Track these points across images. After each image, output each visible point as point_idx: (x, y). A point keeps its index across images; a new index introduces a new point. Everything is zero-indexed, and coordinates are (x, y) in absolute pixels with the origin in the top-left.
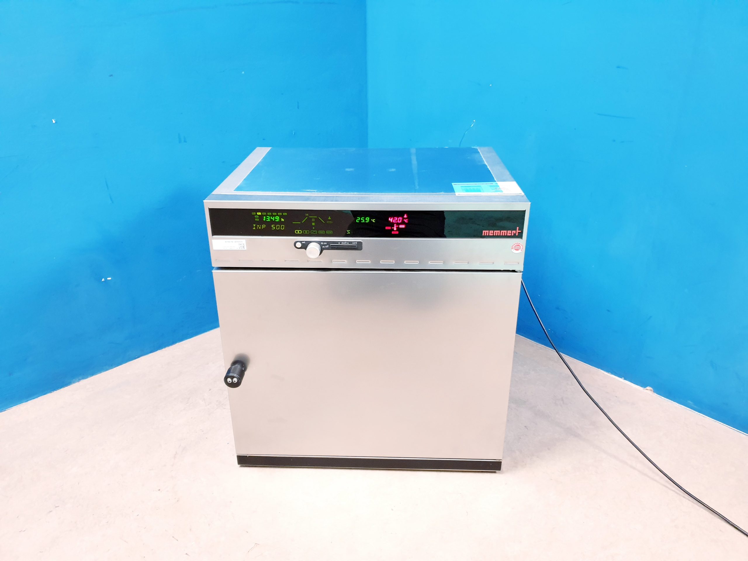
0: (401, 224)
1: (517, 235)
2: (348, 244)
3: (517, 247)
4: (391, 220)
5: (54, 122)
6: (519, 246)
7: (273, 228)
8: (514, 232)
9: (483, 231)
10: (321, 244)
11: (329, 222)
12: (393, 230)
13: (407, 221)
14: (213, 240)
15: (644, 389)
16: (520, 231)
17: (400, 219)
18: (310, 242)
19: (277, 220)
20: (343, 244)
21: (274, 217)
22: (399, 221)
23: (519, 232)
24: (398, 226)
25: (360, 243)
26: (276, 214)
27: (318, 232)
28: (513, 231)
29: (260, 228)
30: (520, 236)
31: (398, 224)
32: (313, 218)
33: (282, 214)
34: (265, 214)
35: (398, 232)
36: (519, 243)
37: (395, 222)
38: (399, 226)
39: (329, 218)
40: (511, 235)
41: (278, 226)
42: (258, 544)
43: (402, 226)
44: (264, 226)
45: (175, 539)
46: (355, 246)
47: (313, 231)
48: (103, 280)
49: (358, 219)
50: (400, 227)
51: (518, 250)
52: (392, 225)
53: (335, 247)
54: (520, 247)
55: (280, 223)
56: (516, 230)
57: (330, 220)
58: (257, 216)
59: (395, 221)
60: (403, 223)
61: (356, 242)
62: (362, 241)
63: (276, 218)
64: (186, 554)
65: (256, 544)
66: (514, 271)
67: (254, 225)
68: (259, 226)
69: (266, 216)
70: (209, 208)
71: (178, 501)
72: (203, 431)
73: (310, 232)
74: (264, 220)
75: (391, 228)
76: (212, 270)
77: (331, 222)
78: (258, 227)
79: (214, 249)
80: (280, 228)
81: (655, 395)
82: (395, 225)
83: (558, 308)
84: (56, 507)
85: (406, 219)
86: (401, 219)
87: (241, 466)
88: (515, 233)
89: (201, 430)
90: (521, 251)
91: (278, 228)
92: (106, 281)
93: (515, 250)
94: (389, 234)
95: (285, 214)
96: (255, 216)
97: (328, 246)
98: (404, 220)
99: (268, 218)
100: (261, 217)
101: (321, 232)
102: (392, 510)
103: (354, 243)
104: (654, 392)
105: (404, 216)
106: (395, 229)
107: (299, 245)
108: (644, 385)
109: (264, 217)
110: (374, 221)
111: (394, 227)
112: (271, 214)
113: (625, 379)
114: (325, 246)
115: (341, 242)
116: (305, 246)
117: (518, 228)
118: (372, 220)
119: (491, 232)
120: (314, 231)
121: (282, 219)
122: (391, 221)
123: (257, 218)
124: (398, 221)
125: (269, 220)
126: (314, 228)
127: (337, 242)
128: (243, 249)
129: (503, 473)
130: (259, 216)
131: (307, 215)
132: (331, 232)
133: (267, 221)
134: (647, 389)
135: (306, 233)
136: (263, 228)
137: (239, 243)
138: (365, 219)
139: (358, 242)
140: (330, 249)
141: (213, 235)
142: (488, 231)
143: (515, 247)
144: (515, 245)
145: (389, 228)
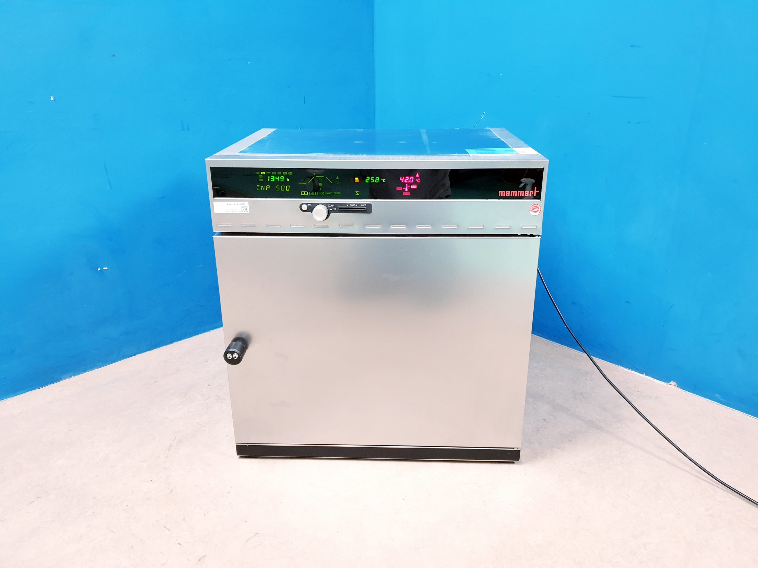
0: (412, 184)
2: (357, 206)
3: (535, 209)
4: (402, 179)
5: (52, 99)
6: (537, 207)
7: (278, 189)
8: (532, 192)
9: (500, 191)
10: (329, 206)
11: (336, 182)
12: (404, 191)
13: (419, 181)
14: (215, 203)
16: (538, 192)
17: (412, 179)
18: (316, 204)
19: (282, 180)
20: (351, 206)
21: (279, 177)
22: (411, 181)
23: (537, 193)
24: (409, 187)
25: (369, 206)
26: (280, 173)
27: (325, 194)
29: (264, 189)
30: (538, 196)
31: (409, 184)
32: (320, 177)
33: (288, 173)
34: (269, 173)
35: (409, 193)
36: (537, 204)
37: (406, 182)
38: (411, 187)
39: (337, 178)
40: (529, 195)
41: (283, 187)
42: (258, 534)
43: (414, 186)
44: (268, 187)
45: (167, 529)
46: (364, 208)
47: (320, 193)
48: (99, 269)
49: (368, 179)
53: (343, 210)
54: (539, 209)
55: (285, 183)
56: (534, 191)
57: (337, 180)
58: (260, 176)
59: (406, 181)
60: (415, 183)
61: (365, 204)
62: (371, 203)
63: (281, 178)
64: (179, 544)
65: (255, 533)
66: (532, 236)
67: (258, 186)
69: (270, 175)
70: (211, 167)
71: (171, 491)
72: (200, 424)
73: (317, 194)
74: (269, 180)
75: (403, 189)
76: (213, 236)
77: (338, 182)
78: (262, 188)
79: (215, 212)
81: (680, 390)
82: (406, 185)
83: (574, 303)
84: (39, 498)
85: (417, 178)
86: (413, 179)
87: (241, 457)
89: (198, 423)
90: (539, 213)
91: (283, 189)
92: (102, 270)
93: (533, 212)
94: (400, 196)
95: (291, 173)
98: (416, 180)
99: (272, 177)
100: (265, 177)
101: (328, 193)
102: (403, 499)
103: (363, 205)
104: (678, 387)
105: (416, 175)
106: (407, 190)
107: (305, 207)
108: (667, 380)
109: (269, 177)
110: (384, 181)
111: (405, 187)
112: (275, 174)
113: (646, 375)
114: (332, 209)
115: (349, 205)
116: (311, 209)
117: (536, 188)
119: (508, 193)
120: (321, 192)
121: (287, 179)
122: (403, 181)
124: (410, 181)
125: (273, 180)
126: (320, 189)
127: (345, 205)
128: (246, 212)
129: (521, 464)
130: (263, 175)
131: (314, 175)
132: (339, 194)
133: (271, 181)
134: (670, 385)
135: (312, 195)
136: (267, 189)
137: (242, 205)
138: (375, 179)
139: (367, 204)
140: (338, 211)
141: (214, 197)
142: (505, 191)
143: (533, 209)
144: (532, 207)
145: (401, 189)
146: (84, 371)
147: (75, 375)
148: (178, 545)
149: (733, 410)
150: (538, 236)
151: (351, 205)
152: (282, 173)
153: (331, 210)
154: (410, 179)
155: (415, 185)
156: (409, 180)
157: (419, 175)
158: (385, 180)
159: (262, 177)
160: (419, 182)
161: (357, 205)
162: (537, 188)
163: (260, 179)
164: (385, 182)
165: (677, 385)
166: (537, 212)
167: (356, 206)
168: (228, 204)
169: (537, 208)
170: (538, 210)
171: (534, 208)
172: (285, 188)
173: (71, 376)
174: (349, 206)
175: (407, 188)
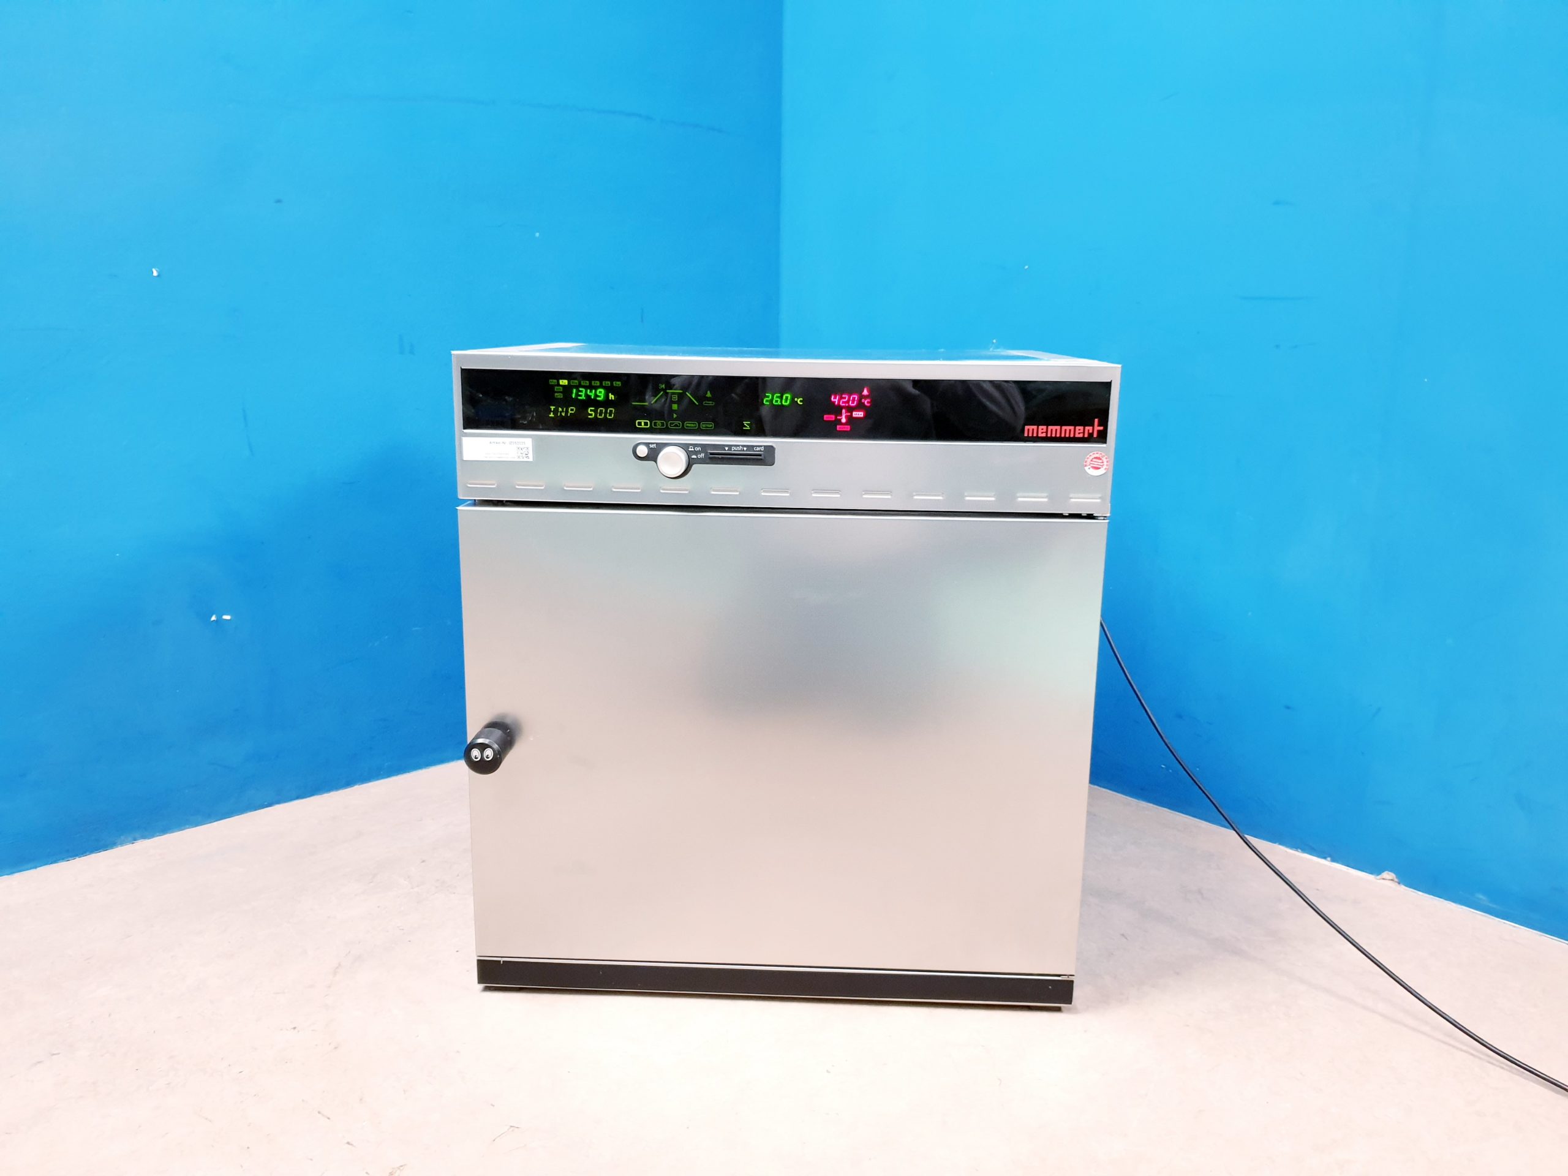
0: (857, 408)
1: (1095, 435)
2: (746, 451)
3: (1098, 463)
4: (835, 400)
5: (155, 273)
6: (1101, 459)
7: (591, 415)
8: (1089, 429)
9: (1026, 427)
10: (690, 450)
11: (707, 402)
12: (839, 422)
13: (868, 402)
14: (465, 440)
15: (1379, 877)
16: (1102, 427)
17: (854, 398)
18: (666, 445)
19: (600, 396)
20: (735, 450)
21: (594, 391)
22: (853, 403)
23: (1099, 431)
24: (849, 414)
25: (770, 450)
26: (598, 383)
27: (683, 425)
28: (1087, 428)
29: (563, 414)
30: (1102, 437)
31: (850, 410)
32: (675, 394)
33: (612, 384)
34: (576, 382)
35: (849, 426)
36: (1100, 453)
37: (844, 404)
38: (852, 414)
40: (1084, 435)
41: (601, 411)
42: (518, 1128)
43: (858, 413)
44: (572, 410)
45: (323, 1115)
46: (760, 455)
47: (673, 423)
48: (214, 618)
49: (768, 397)
50: (854, 416)
52: (838, 410)
53: (719, 458)
54: (1103, 462)
55: (607, 403)
56: (1093, 425)
57: (708, 399)
59: (843, 402)
60: (860, 406)
61: (761, 446)
62: (774, 446)
63: (598, 393)
64: (348, 1143)
65: (511, 1126)
66: (1090, 517)
67: (552, 408)
69: (577, 387)
70: (463, 368)
71: (336, 1048)
72: (403, 929)
73: (667, 425)
74: (574, 396)
75: (836, 417)
76: (458, 506)
77: (711, 402)
78: (563, 411)
79: (465, 458)
80: (605, 416)
81: (1403, 888)
82: (844, 411)
84: (54, 1054)
85: (866, 397)
86: (856, 399)
87: (487, 989)
88: (1091, 431)
89: (398, 927)
90: (1104, 471)
91: (600, 415)
92: (219, 621)
93: (1091, 469)
94: (830, 431)
95: (618, 384)
96: (556, 387)
97: (702, 455)
99: (581, 391)
100: (567, 390)
101: (689, 425)
102: (828, 1072)
103: (758, 449)
104: (1399, 883)
105: (863, 391)
106: (844, 420)
107: (642, 451)
108: (1374, 868)
109: (574, 391)
110: (801, 401)
111: (841, 415)
112: (588, 384)
113: (1333, 860)
114: (697, 455)
115: (730, 446)
116: (653, 455)
117: (1096, 420)
118: (796, 399)
119: (1042, 429)
120: (677, 422)
121: (610, 394)
122: (836, 403)
123: (559, 392)
124: (850, 402)
125: (583, 396)
126: (675, 416)
127: (722, 447)
128: (526, 459)
129: (1075, 1011)
130: (564, 386)
131: (662, 388)
132: (711, 425)
133: (579, 398)
134: (1383, 879)
135: (658, 427)
136: (569, 415)
137: (519, 446)
138: (781, 398)
139: (764, 446)
140: (708, 461)
141: (464, 428)
142: (1036, 427)
143: (1091, 463)
144: (1090, 459)
145: (832, 418)
146: (165, 830)
147: (144, 837)
148: (347, 1145)
149: (1515, 927)
150: (1103, 518)
152: (601, 383)
153: (694, 457)
154: (851, 398)
155: (861, 411)
156: (848, 402)
157: (868, 391)
158: (802, 399)
159: (561, 390)
160: (869, 404)
162: (1099, 421)
163: (558, 394)
164: (801, 403)
165: (1396, 880)
166: (1099, 468)
167: (744, 450)
168: (491, 443)
169: (1101, 461)
170: (1102, 464)
171: (1094, 460)
172: (606, 412)
173: (135, 839)
174: (730, 449)
175: (844, 417)
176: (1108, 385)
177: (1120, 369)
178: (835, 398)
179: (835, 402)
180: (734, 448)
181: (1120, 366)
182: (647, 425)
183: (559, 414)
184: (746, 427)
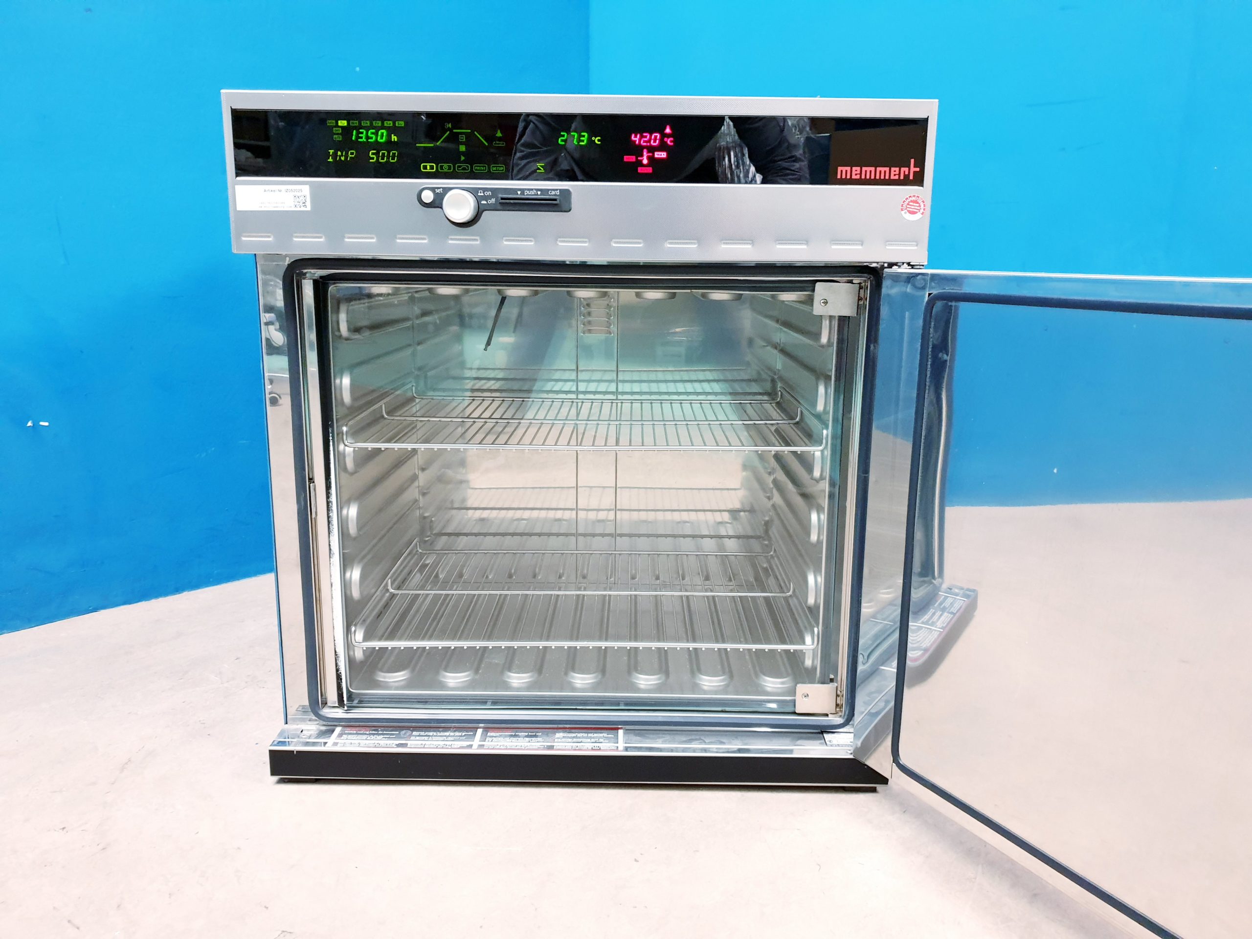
0: (659, 148)
1: (911, 177)
2: (540, 195)
3: (914, 207)
4: (636, 138)
6: (918, 203)
7: (373, 158)
8: (905, 170)
9: (839, 168)
10: (479, 194)
11: (497, 142)
12: (640, 163)
13: (671, 141)
14: (238, 188)
16: (918, 169)
17: (656, 137)
18: (452, 190)
19: (382, 138)
20: (527, 195)
21: (375, 132)
22: (655, 142)
23: (914, 172)
24: (651, 154)
25: (566, 193)
26: (379, 124)
27: (472, 168)
28: (903, 169)
29: (343, 158)
30: (919, 180)
31: (652, 149)
32: (461, 133)
34: (356, 123)
35: (651, 168)
36: (916, 197)
37: (645, 144)
38: (654, 155)
40: (899, 177)
41: (383, 154)
43: (660, 153)
44: (352, 154)
46: (555, 200)
47: (462, 167)
48: (30, 424)
49: (563, 136)
50: (656, 156)
51: (913, 213)
52: (638, 150)
53: (510, 204)
54: (920, 206)
55: (389, 144)
56: (909, 167)
57: (500, 139)
58: (337, 129)
59: (644, 142)
60: (662, 147)
61: (557, 190)
62: (570, 190)
63: (380, 135)
67: (331, 151)
68: (342, 153)
69: (358, 128)
70: (233, 108)
73: (455, 169)
74: (354, 138)
77: (502, 142)
78: (340, 156)
79: (239, 208)
80: (388, 158)
85: (668, 136)
86: (658, 138)
87: (280, 781)
90: (922, 216)
91: (383, 159)
92: (36, 426)
93: (908, 213)
94: (631, 174)
96: (334, 129)
98: (665, 139)
99: (362, 133)
100: (347, 131)
101: (478, 168)
105: (665, 129)
106: (645, 161)
107: (427, 197)
109: (355, 132)
110: (599, 140)
111: (642, 156)
112: (369, 125)
114: (487, 201)
115: (523, 191)
116: (441, 200)
117: (912, 161)
118: (593, 138)
119: (856, 170)
120: (464, 165)
122: (637, 142)
123: (338, 134)
125: (364, 138)
126: (463, 158)
127: (515, 191)
128: (303, 209)
130: (342, 127)
131: (449, 127)
132: (502, 168)
133: (359, 140)
135: (446, 171)
136: (349, 159)
137: (295, 193)
139: (560, 190)
140: (499, 207)
141: (237, 175)
142: (849, 168)
143: (908, 206)
144: (907, 202)
145: (632, 158)
151: (528, 192)
152: (383, 123)
153: (484, 202)
154: (653, 137)
155: (663, 152)
156: (649, 141)
157: (671, 129)
158: (600, 138)
159: (340, 132)
160: (672, 144)
161: (539, 193)
162: (915, 162)
163: (336, 136)
164: (600, 143)
166: (916, 213)
167: (537, 195)
168: (265, 191)
169: (918, 205)
170: (919, 208)
171: (911, 204)
172: (388, 157)
174: (523, 193)
175: (645, 157)
176: (925, 121)
177: (937, 104)
178: (636, 137)
179: (636, 140)
180: (526, 192)
181: (937, 100)
182: (433, 169)
183: (338, 159)
184: (540, 170)
